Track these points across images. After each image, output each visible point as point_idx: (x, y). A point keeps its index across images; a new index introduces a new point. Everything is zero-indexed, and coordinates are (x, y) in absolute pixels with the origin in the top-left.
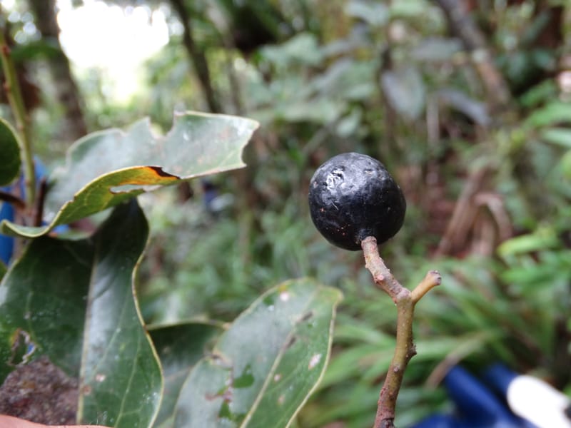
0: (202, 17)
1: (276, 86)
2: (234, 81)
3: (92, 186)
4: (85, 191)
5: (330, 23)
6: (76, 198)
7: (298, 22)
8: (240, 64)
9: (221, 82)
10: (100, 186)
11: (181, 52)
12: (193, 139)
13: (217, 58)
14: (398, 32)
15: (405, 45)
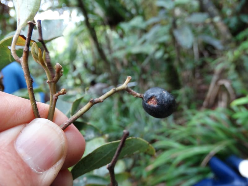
0: (92, 13)
1: (125, 39)
2: (108, 39)
5: (148, 10)
7: (134, 11)
8: (109, 31)
9: (102, 40)
14: (178, 12)
15: (181, 17)
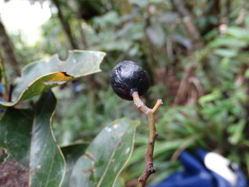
0: (66, 5)
1: (101, 35)
3: (36, 82)
4: (33, 84)
5: (123, 7)
6: (29, 88)
7: (109, 6)
8: (84, 26)
9: (77, 34)
10: (39, 82)
11: (57, 21)
12: (77, 61)
13: (74, 23)
14: (152, 9)
15: (156, 15)
